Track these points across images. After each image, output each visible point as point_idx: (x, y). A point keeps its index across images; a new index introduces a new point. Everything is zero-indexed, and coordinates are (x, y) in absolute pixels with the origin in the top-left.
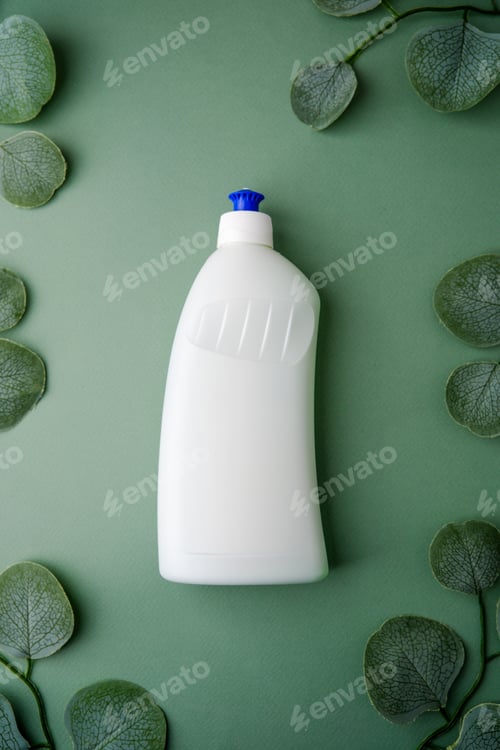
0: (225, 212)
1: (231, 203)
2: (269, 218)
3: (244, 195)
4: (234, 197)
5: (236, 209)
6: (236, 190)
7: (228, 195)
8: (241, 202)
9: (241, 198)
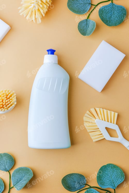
0: (46, 55)
1: (47, 52)
2: (57, 56)
3: (51, 50)
4: (48, 51)
5: (48, 54)
6: (48, 49)
7: (47, 50)
8: (50, 52)
9: (50, 51)
